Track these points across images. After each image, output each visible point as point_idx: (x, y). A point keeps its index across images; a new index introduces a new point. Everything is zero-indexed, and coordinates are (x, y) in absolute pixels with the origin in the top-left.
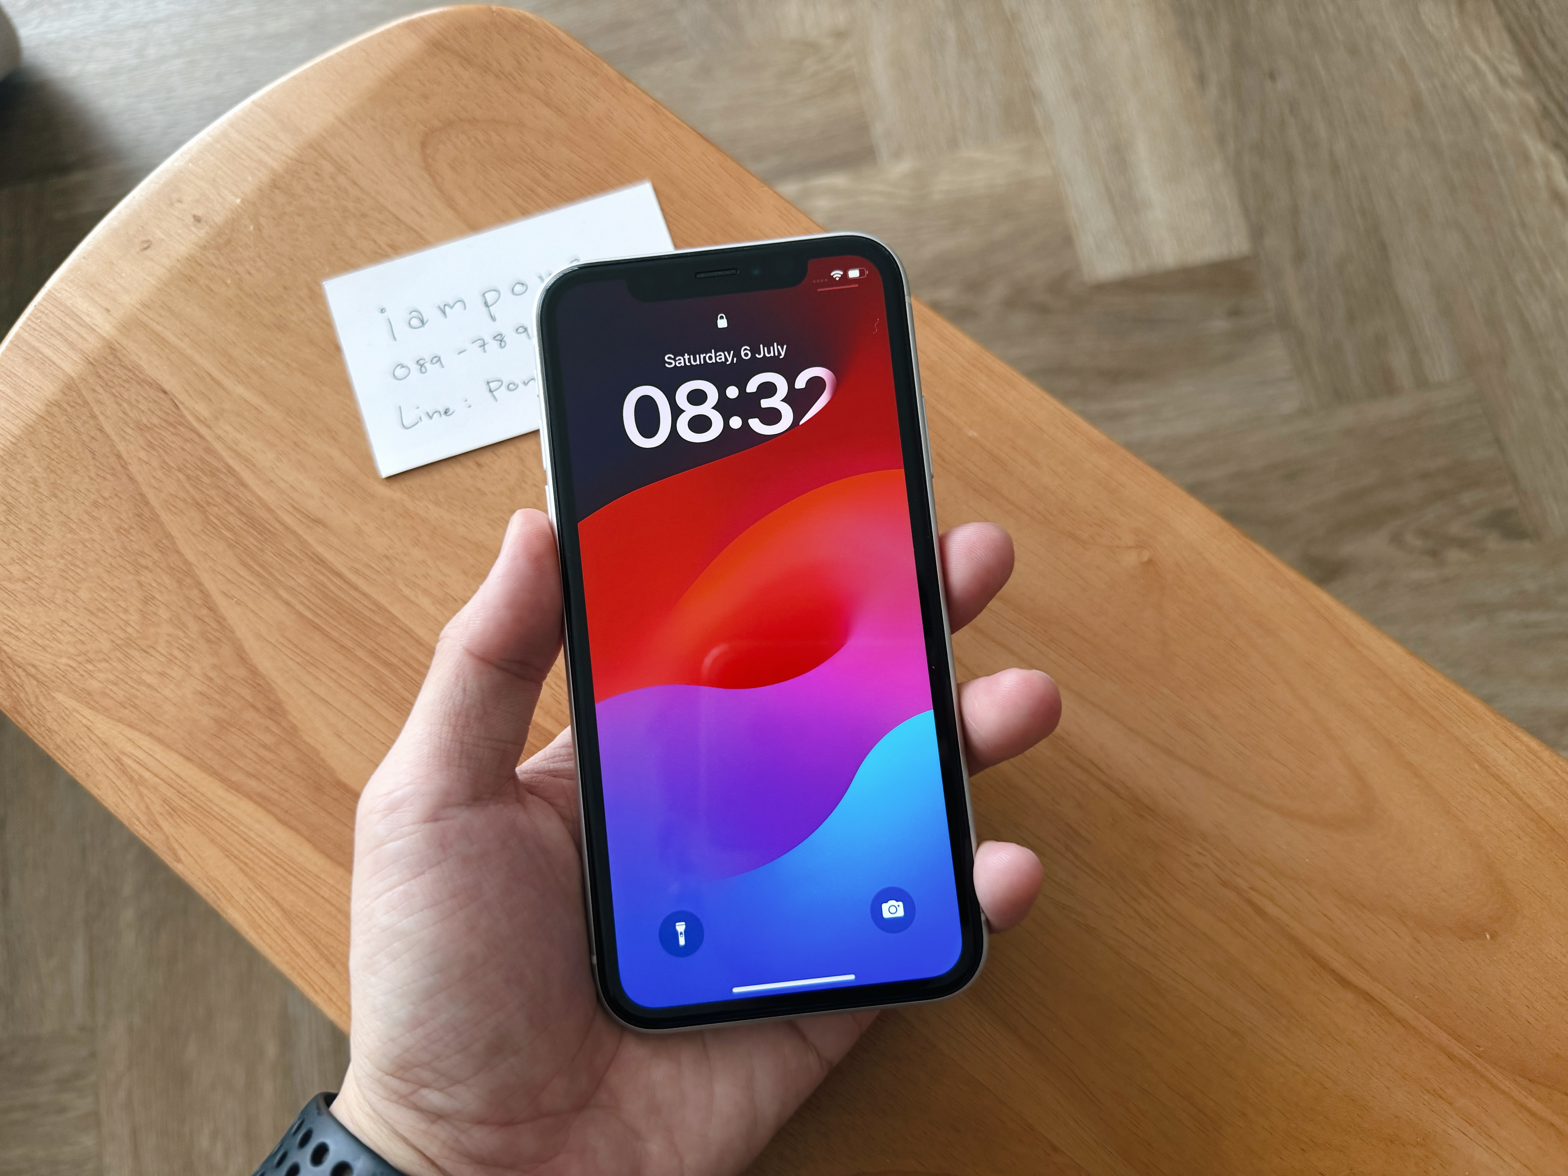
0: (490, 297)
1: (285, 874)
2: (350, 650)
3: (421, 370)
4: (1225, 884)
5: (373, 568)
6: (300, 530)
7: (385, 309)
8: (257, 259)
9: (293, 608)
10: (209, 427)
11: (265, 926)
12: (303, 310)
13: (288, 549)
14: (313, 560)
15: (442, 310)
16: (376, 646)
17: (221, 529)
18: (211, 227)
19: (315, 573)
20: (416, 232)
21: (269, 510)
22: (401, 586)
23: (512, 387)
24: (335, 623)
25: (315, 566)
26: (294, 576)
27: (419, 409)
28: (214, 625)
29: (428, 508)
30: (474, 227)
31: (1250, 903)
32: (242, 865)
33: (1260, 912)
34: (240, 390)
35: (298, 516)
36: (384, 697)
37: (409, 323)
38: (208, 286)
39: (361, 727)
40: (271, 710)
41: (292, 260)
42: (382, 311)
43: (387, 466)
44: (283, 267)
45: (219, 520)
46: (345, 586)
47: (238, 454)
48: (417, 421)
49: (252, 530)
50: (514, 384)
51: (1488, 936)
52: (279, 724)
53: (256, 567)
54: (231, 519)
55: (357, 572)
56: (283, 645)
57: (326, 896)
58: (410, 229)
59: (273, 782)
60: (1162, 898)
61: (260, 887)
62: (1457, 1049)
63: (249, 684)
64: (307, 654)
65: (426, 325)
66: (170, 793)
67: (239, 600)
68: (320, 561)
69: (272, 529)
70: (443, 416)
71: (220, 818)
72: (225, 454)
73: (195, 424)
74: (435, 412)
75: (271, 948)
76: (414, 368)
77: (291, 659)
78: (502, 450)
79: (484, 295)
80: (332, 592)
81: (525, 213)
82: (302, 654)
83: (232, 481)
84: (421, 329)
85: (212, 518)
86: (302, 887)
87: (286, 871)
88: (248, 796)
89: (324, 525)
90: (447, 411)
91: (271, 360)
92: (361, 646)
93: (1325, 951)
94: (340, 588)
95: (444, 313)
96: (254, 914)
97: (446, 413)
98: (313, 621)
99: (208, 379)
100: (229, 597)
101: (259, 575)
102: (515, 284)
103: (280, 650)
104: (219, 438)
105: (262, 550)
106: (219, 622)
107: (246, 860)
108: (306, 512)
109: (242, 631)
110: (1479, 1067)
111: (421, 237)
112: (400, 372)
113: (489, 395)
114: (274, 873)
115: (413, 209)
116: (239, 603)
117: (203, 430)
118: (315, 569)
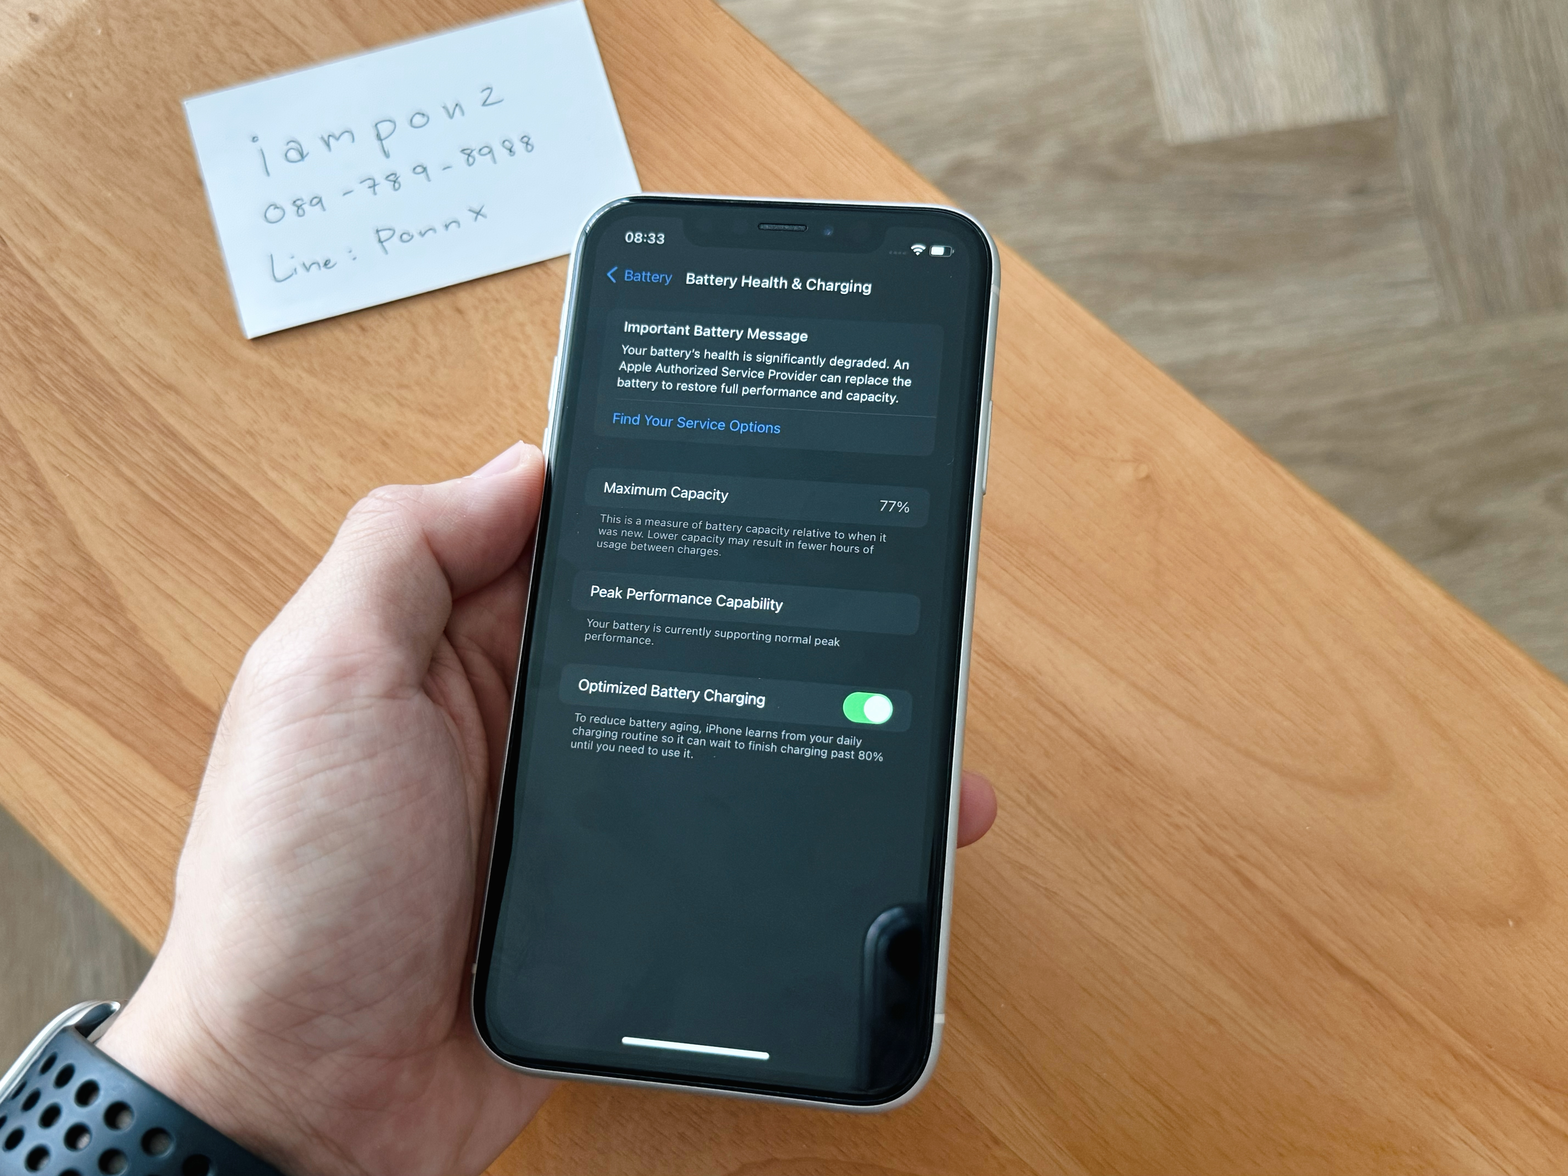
0: (385, 128)
1: (118, 797)
2: (202, 540)
3: (298, 211)
4: (1210, 851)
5: (234, 446)
6: (147, 395)
7: (257, 137)
8: (106, 71)
9: (136, 487)
10: (43, 270)
11: (92, 857)
12: (159, 134)
13: (132, 418)
14: (162, 432)
15: (325, 141)
16: (233, 536)
17: (53, 392)
18: (51, 29)
19: (165, 448)
20: (297, 46)
21: (112, 371)
22: (266, 467)
23: (405, 237)
24: (187, 509)
25: (165, 440)
26: (140, 451)
27: (294, 259)
28: (43, 504)
29: (301, 378)
30: (368, 43)
31: (1237, 872)
32: (67, 785)
33: (1249, 884)
34: (80, 227)
35: (146, 379)
36: (242, 597)
37: (286, 155)
38: (45, 100)
39: (214, 630)
40: (107, 606)
41: (147, 73)
42: (254, 139)
43: (253, 327)
44: (137, 81)
45: (53, 381)
46: (199, 465)
47: (76, 303)
48: (291, 273)
49: (90, 395)
50: (408, 234)
51: (1511, 923)
52: (116, 623)
53: (94, 438)
54: (65, 379)
55: (214, 449)
56: (123, 530)
57: (166, 824)
58: (290, 42)
59: (107, 690)
60: (1135, 863)
61: (86, 810)
62: (1466, 1049)
63: (81, 574)
64: (152, 543)
65: (306, 159)
67: (72, 475)
68: (171, 434)
69: (113, 393)
70: (323, 269)
71: (41, 728)
72: (60, 302)
73: (25, 264)
74: (313, 264)
75: (98, 881)
76: (290, 210)
77: (134, 548)
78: (391, 313)
79: (376, 125)
80: (185, 471)
81: (430, 28)
82: (147, 544)
83: (67, 335)
84: (301, 163)
85: (42, 377)
86: (137, 812)
87: (118, 792)
88: (76, 705)
89: (177, 392)
90: (327, 263)
91: (119, 192)
92: (217, 536)
93: (1323, 933)
94: (194, 468)
95: (328, 145)
96: (80, 843)
97: (326, 264)
98: (160, 504)
99: (42, 212)
100: (61, 472)
101: (98, 447)
102: (414, 114)
103: (120, 536)
104: (54, 282)
105: (101, 418)
106: (48, 501)
107: (71, 779)
108: (156, 376)
109: (75, 513)
110: (1488, 1070)
111: (302, 51)
112: (273, 214)
113: (378, 246)
114: (104, 795)
115: (295, 18)
116: (72, 478)
117: (35, 273)
118: (164, 442)
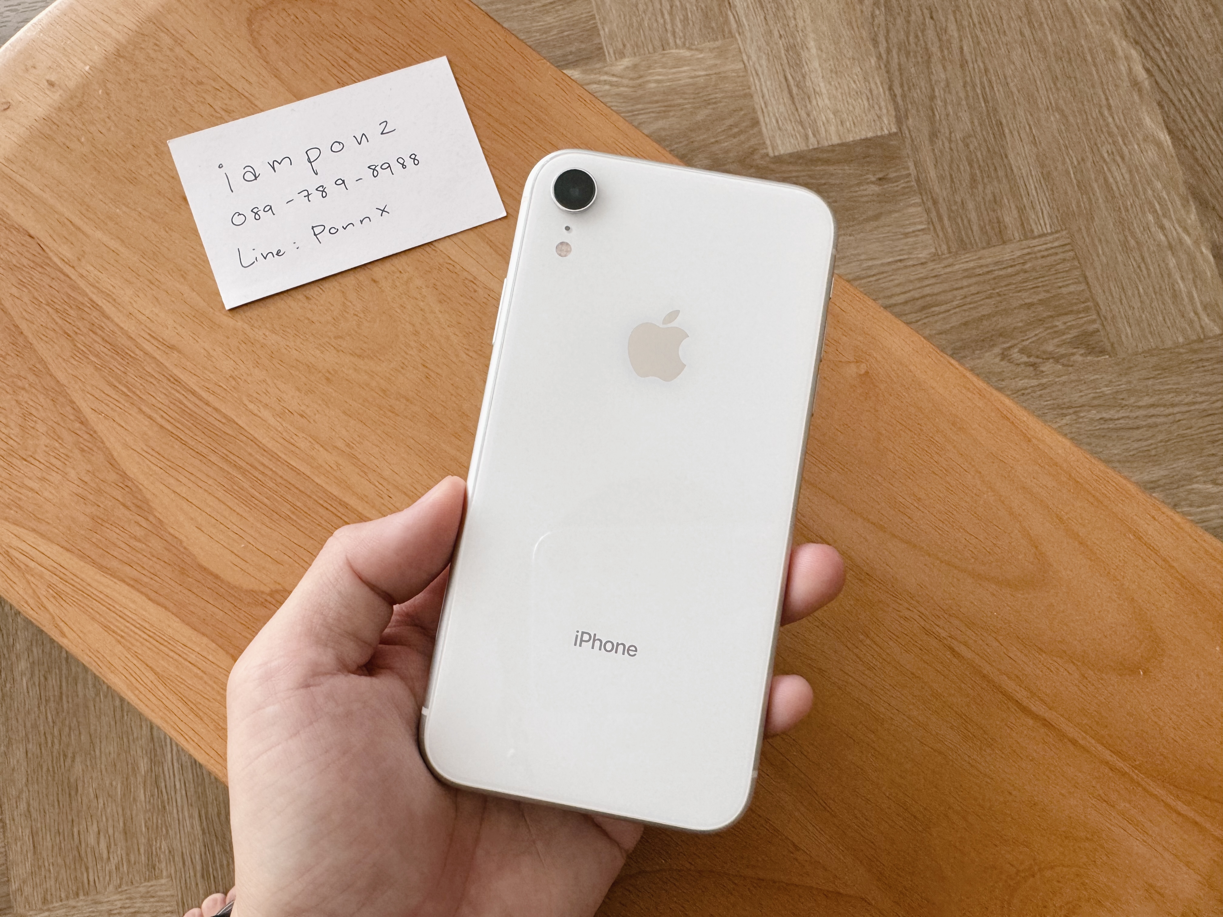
0: (313, 155)
1: (157, 645)
2: (204, 456)
3: (255, 217)
5: (221, 387)
6: (158, 355)
7: (222, 165)
8: (107, 120)
9: (154, 420)
10: (73, 267)
12: (151, 166)
13: (147, 371)
14: (170, 380)
15: (271, 165)
16: (228, 453)
17: (88, 356)
18: (64, 91)
19: (173, 391)
20: (247, 98)
21: (130, 338)
22: (245, 401)
23: (333, 231)
25: (172, 385)
26: (154, 395)
27: (255, 251)
28: (86, 436)
29: (266, 336)
32: (119, 638)
34: (99, 234)
35: (155, 343)
36: (234, 495)
37: (244, 177)
38: (65, 144)
40: (139, 508)
41: (138, 121)
43: (230, 300)
44: (131, 128)
45: (87, 348)
46: (197, 402)
47: (100, 291)
48: (253, 261)
49: (115, 356)
50: (335, 228)
51: (1141, 672)
52: (147, 519)
53: (120, 387)
54: (97, 346)
55: (208, 390)
56: (147, 452)
59: (144, 568)
61: (136, 655)
63: (119, 486)
64: (168, 460)
65: (258, 178)
66: (55, 580)
67: (106, 415)
68: (176, 381)
69: (132, 355)
70: (276, 257)
72: (88, 290)
73: (60, 264)
74: (269, 253)
76: (250, 216)
77: (155, 464)
79: (307, 152)
80: (187, 407)
82: (164, 461)
84: (255, 181)
85: (79, 346)
86: (172, 654)
87: (157, 641)
88: (122, 580)
90: (279, 252)
91: (125, 209)
92: (214, 452)
94: (195, 404)
95: (273, 168)
96: (131, 679)
97: (277, 254)
98: (172, 432)
99: (69, 225)
100: (98, 413)
101: (124, 394)
102: (333, 143)
103: (145, 457)
105: (125, 373)
106: (90, 434)
107: (123, 634)
108: (162, 340)
109: (112, 442)
111: (252, 103)
112: (238, 220)
113: (314, 238)
114: (148, 644)
115: (243, 77)
117: (67, 270)
118: (172, 388)
